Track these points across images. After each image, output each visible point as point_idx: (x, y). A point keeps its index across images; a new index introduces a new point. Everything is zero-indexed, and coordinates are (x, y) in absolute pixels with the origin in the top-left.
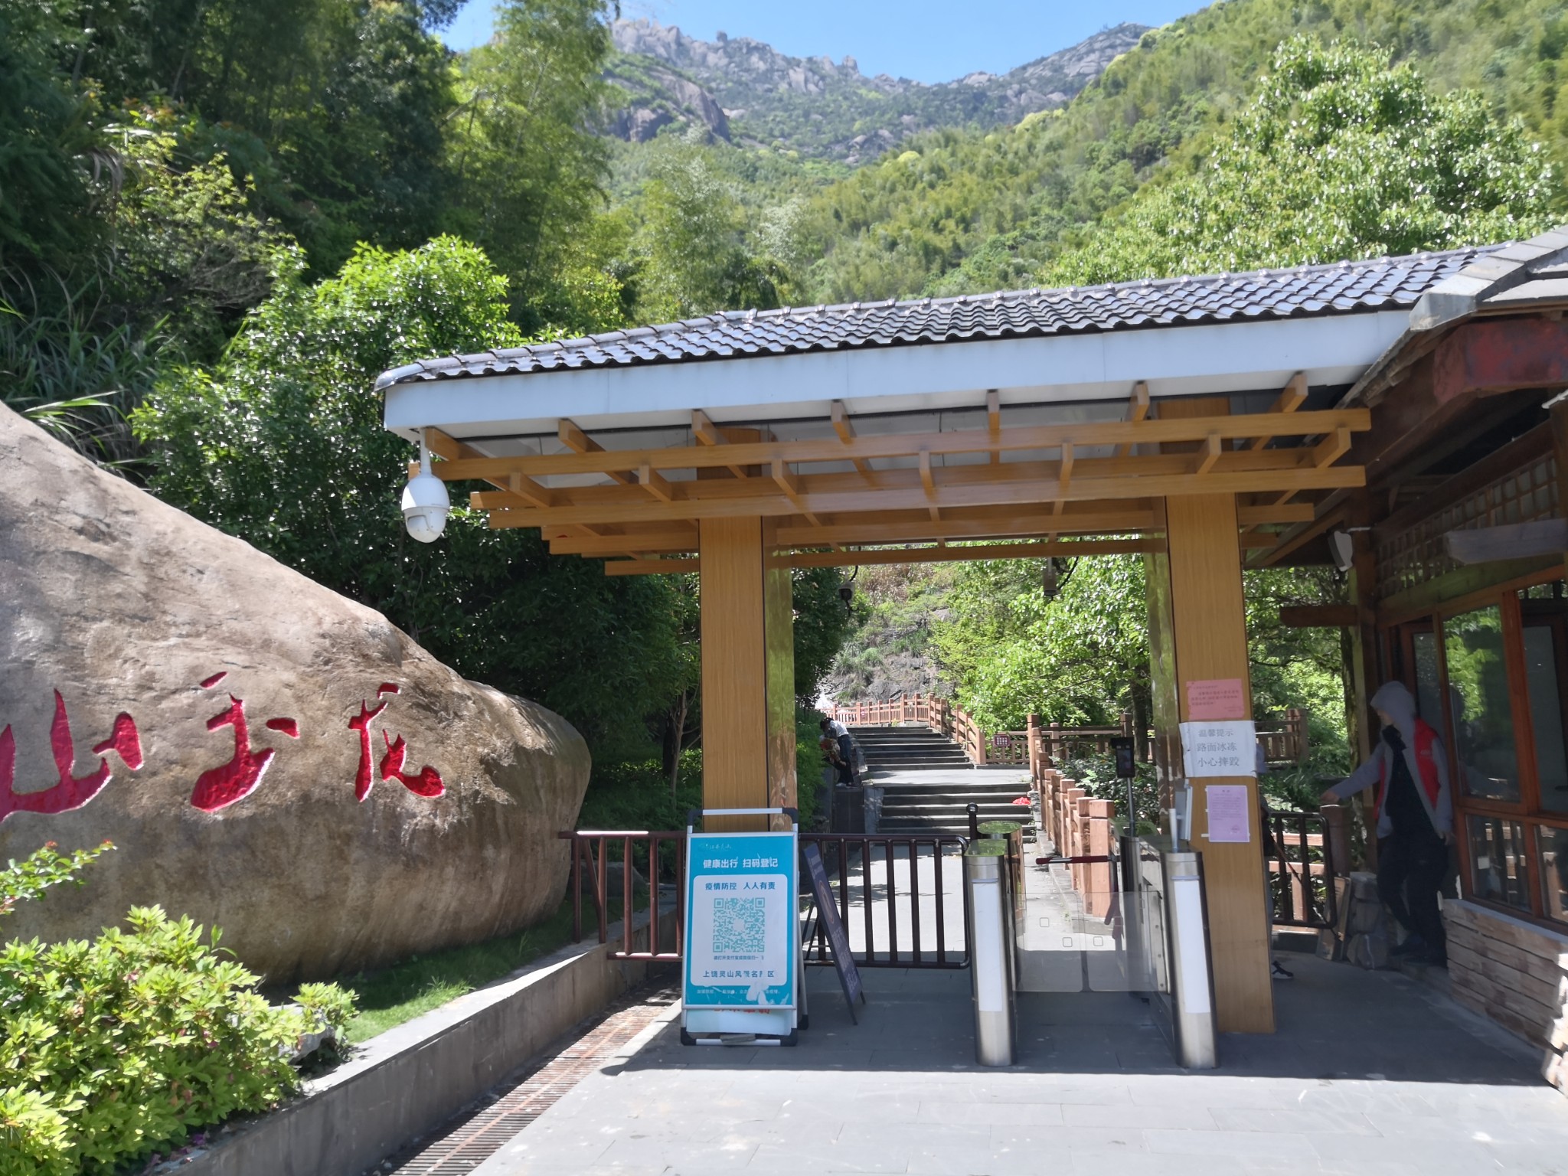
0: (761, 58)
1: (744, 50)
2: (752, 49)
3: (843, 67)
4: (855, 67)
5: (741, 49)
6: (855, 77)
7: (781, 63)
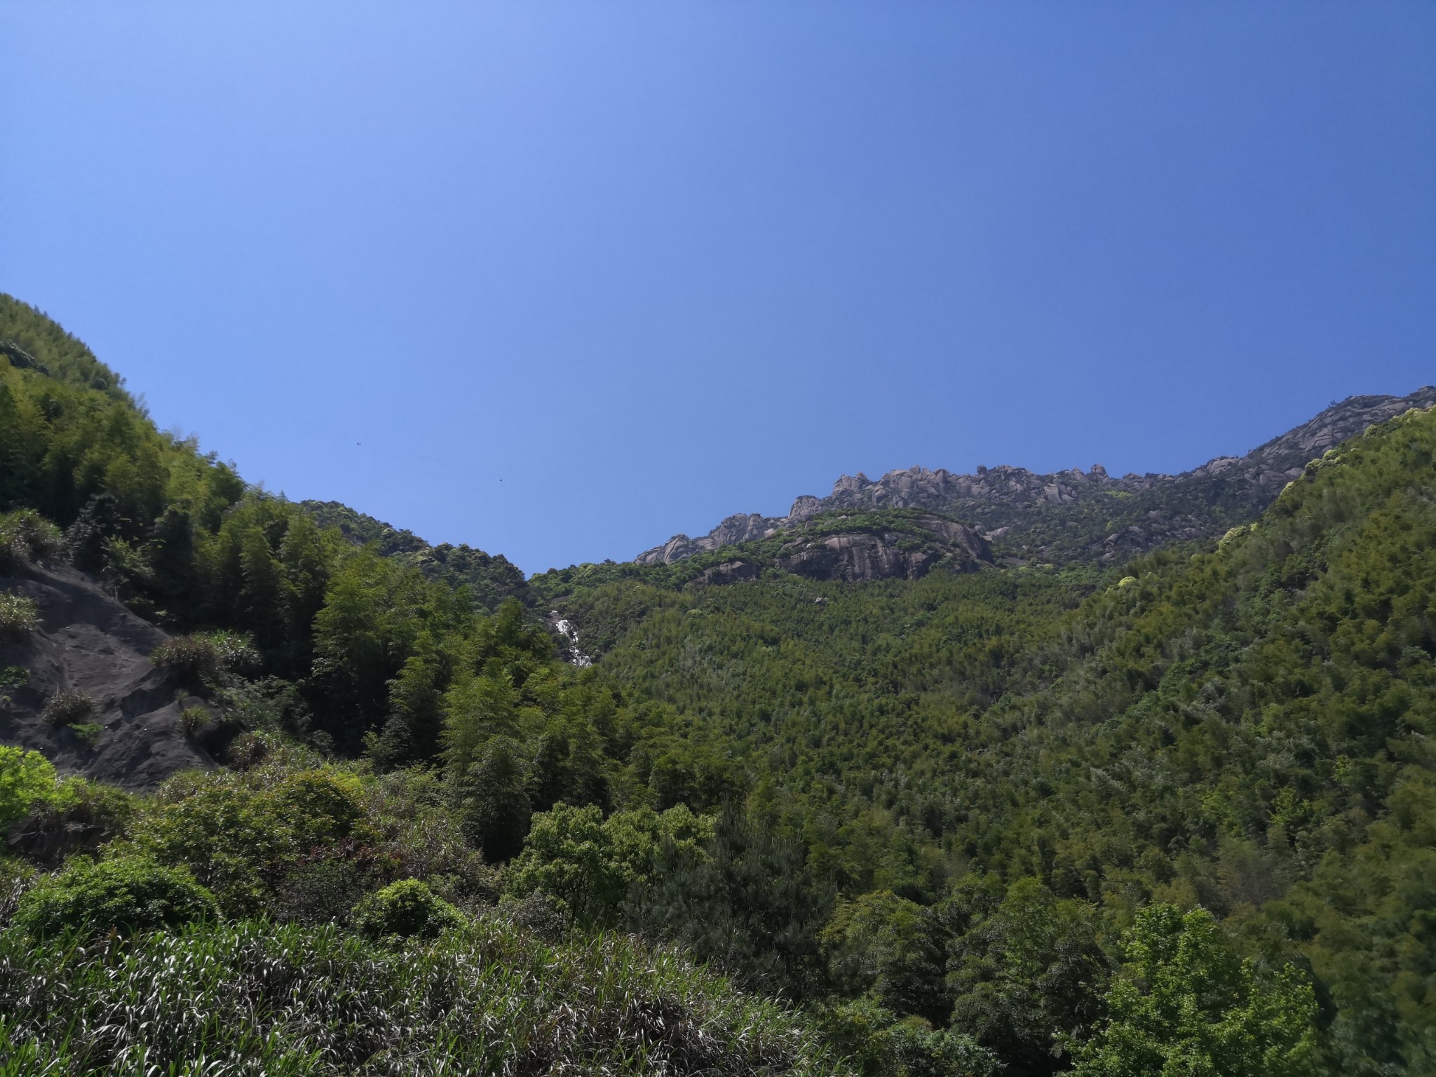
0: (1017, 482)
1: (1003, 477)
2: (1009, 476)
3: (1093, 474)
4: (1103, 472)
5: (1000, 476)
6: (1104, 481)
7: (1035, 482)
